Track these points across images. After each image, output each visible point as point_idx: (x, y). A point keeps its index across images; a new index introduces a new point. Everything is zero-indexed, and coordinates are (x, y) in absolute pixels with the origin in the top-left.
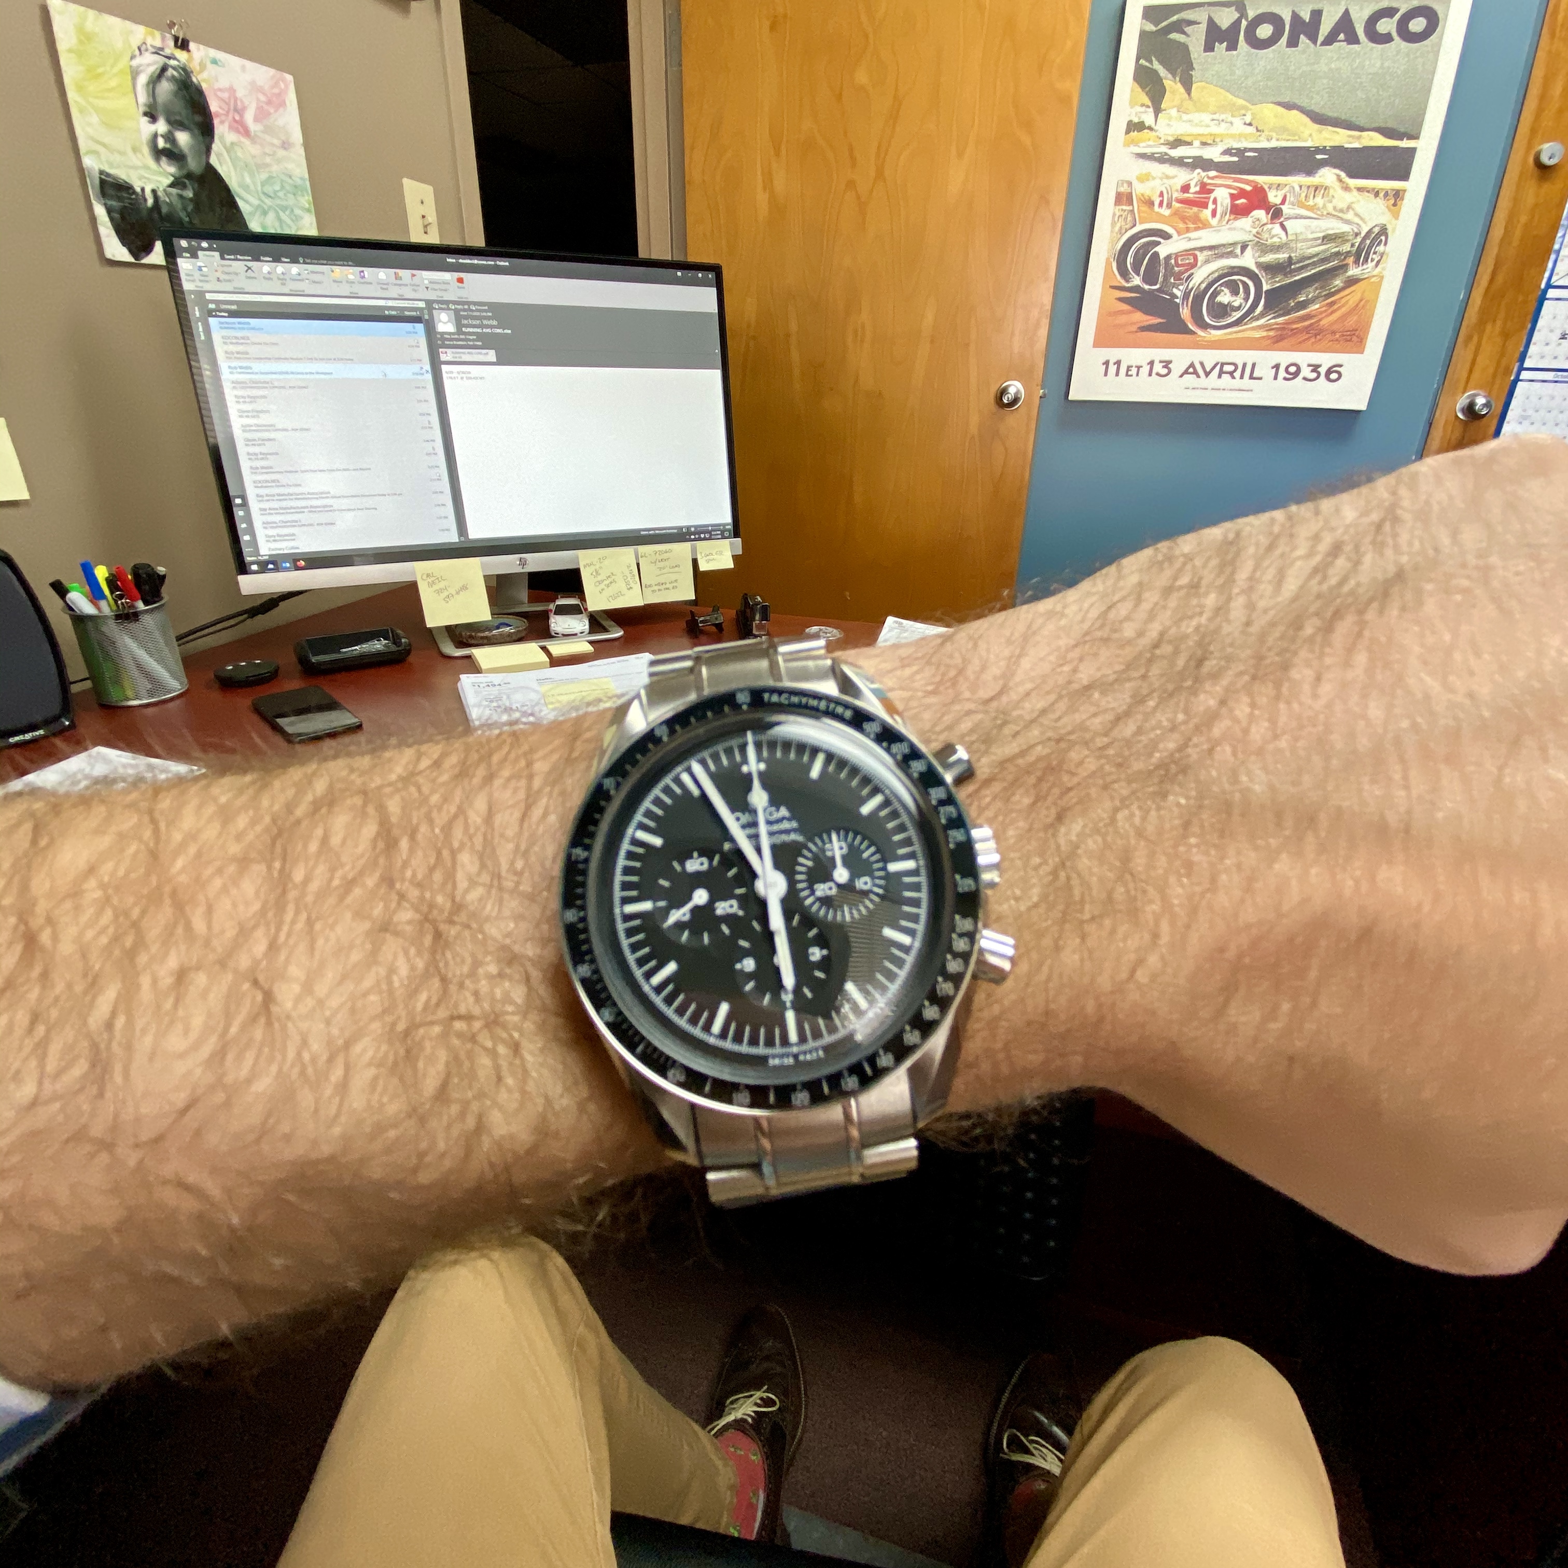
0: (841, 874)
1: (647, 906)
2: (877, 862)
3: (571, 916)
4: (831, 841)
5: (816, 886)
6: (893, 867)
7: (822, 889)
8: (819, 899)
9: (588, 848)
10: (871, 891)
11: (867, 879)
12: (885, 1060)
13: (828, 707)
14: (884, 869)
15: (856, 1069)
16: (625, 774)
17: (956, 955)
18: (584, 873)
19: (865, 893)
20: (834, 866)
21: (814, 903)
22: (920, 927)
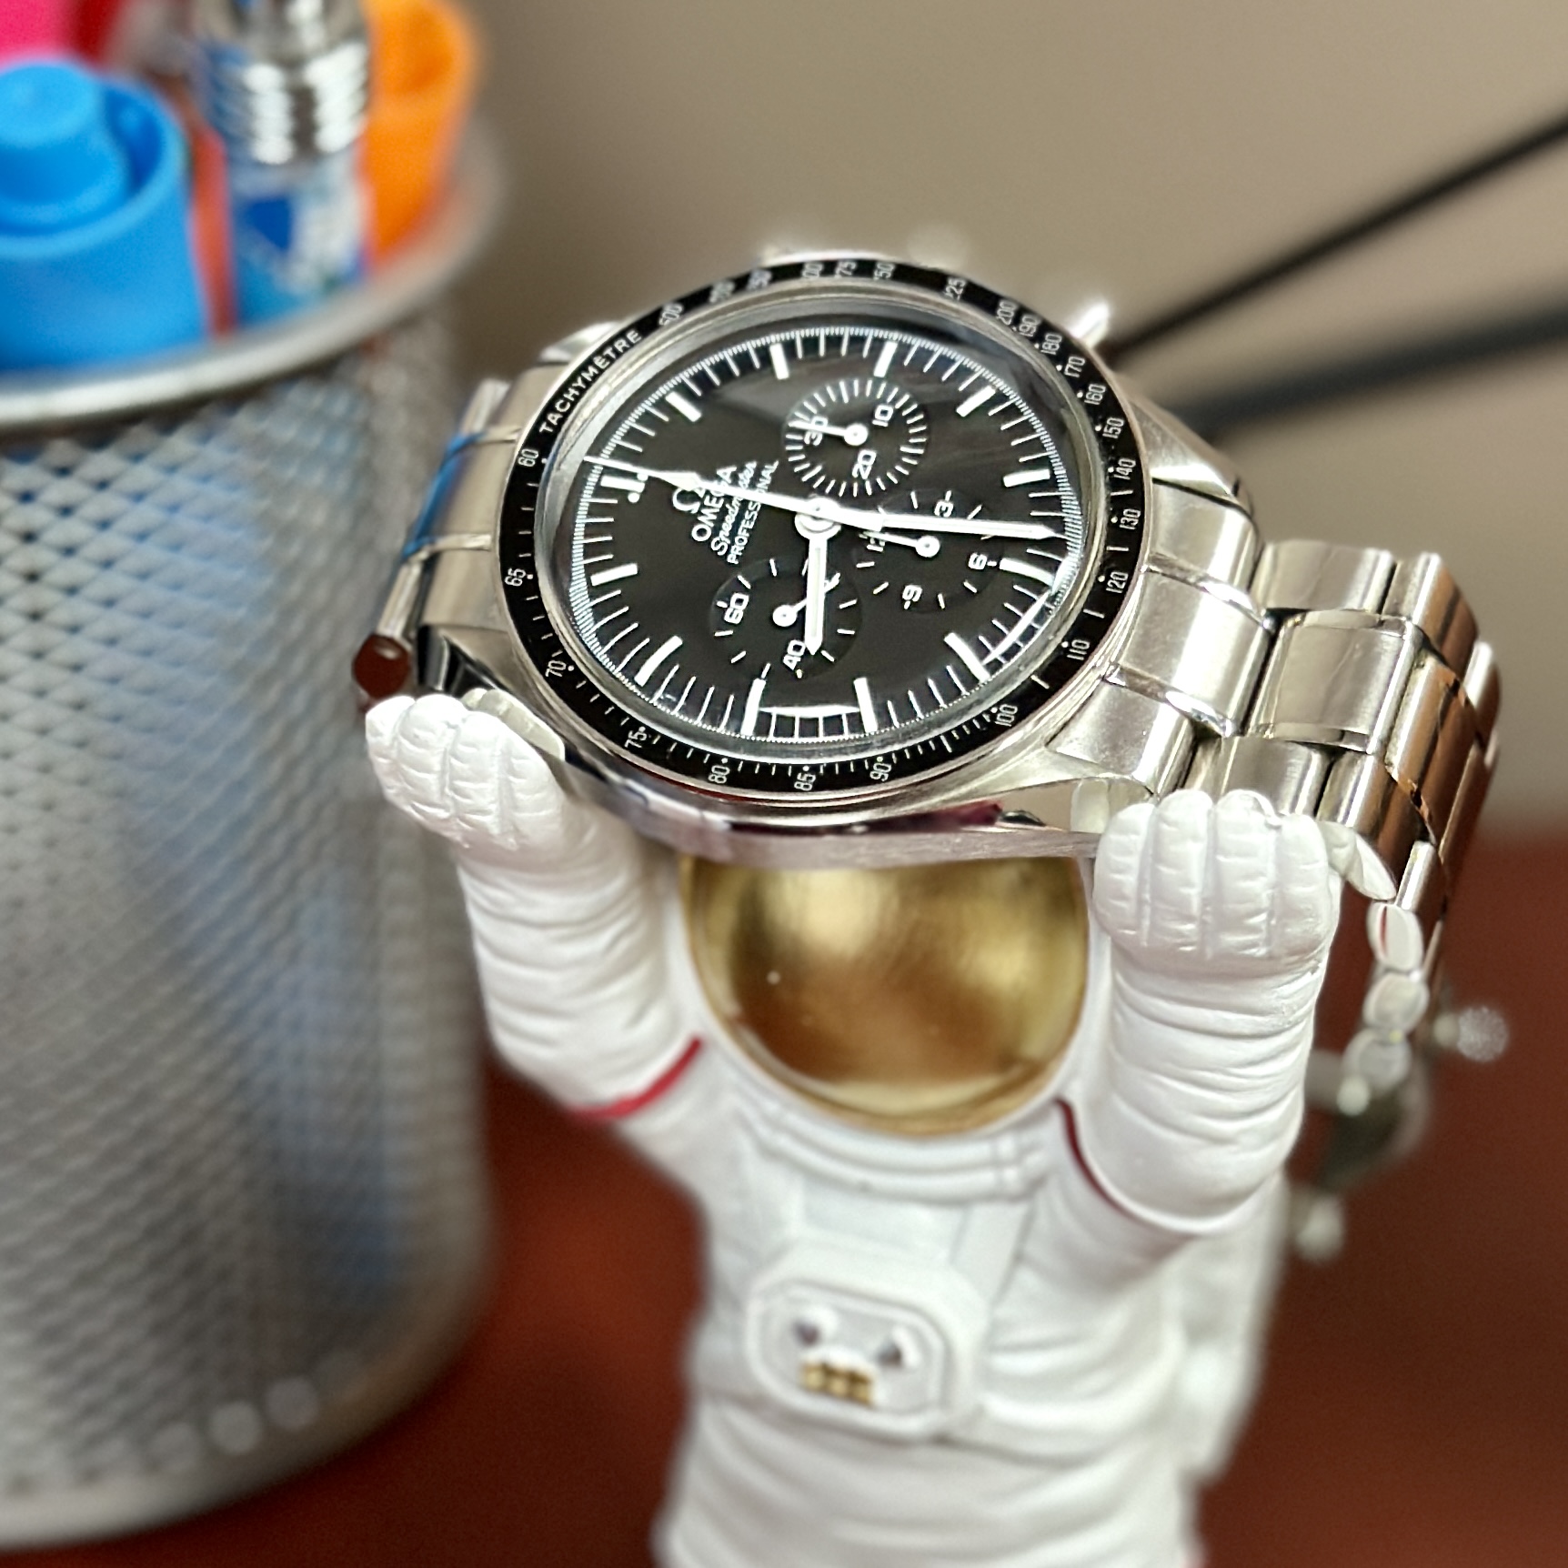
0: (855, 434)
1: (758, 686)
2: (863, 386)
3: (719, 775)
4: (802, 432)
5: (855, 474)
6: (881, 368)
7: (863, 466)
8: (872, 476)
9: (634, 725)
10: (898, 412)
11: (880, 408)
12: (1125, 469)
13: (608, 358)
14: (878, 381)
15: (1116, 506)
16: (555, 643)
17: (1038, 338)
18: (666, 741)
19: (898, 417)
20: (840, 439)
21: (875, 486)
22: (980, 371)
